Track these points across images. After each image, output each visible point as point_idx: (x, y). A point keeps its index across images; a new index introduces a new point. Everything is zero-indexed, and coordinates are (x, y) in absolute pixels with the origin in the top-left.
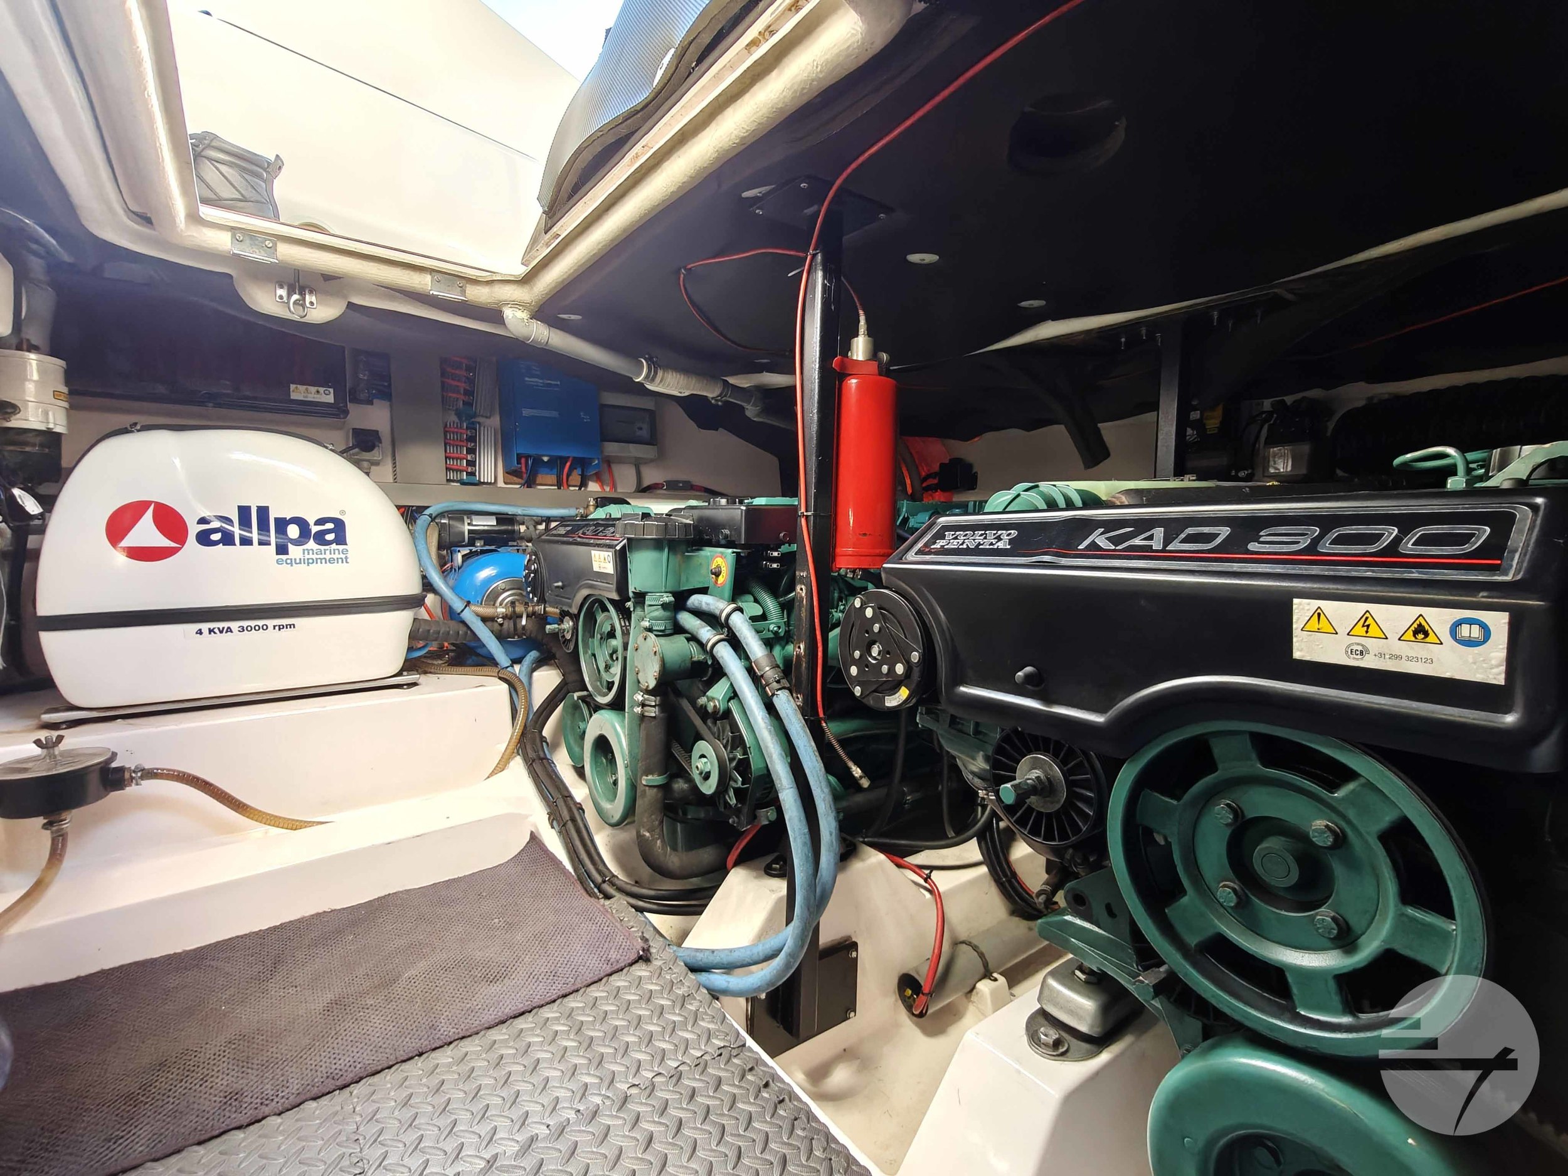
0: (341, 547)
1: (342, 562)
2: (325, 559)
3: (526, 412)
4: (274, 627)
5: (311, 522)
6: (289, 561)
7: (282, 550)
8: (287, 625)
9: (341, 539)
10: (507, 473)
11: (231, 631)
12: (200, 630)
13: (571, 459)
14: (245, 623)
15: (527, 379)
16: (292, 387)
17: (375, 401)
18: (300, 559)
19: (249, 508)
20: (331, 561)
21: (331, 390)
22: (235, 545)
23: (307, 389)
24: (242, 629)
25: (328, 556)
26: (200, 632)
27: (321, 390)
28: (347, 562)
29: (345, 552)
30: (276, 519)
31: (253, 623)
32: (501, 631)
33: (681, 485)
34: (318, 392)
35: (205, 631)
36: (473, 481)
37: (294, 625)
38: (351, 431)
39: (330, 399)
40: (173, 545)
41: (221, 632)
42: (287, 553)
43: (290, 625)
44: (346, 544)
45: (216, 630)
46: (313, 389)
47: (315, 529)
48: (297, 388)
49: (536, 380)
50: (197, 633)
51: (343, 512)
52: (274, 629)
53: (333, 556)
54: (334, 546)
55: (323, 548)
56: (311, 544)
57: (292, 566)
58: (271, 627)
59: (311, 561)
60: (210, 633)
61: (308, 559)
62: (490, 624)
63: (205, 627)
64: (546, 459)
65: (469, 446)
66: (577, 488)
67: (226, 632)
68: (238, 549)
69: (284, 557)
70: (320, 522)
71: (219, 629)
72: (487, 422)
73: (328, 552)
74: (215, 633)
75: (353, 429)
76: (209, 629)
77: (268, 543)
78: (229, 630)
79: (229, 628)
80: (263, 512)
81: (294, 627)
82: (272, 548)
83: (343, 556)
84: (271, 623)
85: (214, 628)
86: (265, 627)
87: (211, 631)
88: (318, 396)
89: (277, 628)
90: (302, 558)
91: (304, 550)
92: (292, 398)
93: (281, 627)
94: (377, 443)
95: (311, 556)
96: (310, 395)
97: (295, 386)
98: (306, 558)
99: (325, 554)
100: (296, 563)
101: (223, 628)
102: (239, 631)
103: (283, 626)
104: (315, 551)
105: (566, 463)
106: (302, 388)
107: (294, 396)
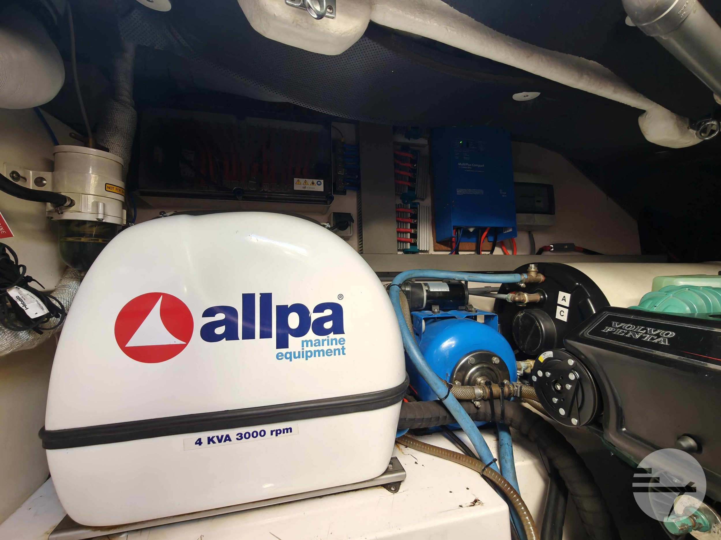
0: (338, 336)
1: (339, 354)
2: (323, 351)
3: (460, 192)
4: (272, 432)
5: (311, 309)
6: (288, 356)
7: (282, 343)
8: (284, 430)
9: (338, 329)
10: (437, 242)
11: (230, 440)
12: (200, 440)
13: (488, 229)
14: (243, 430)
15: (460, 164)
16: (296, 180)
17: (348, 192)
18: (299, 352)
19: (253, 296)
20: (328, 353)
21: (322, 181)
22: (238, 339)
23: (305, 182)
24: (241, 437)
25: (325, 348)
26: (199, 442)
27: (315, 181)
28: (344, 354)
29: (342, 341)
30: (278, 307)
31: (251, 429)
32: (477, 413)
33: (566, 247)
34: (313, 183)
35: (205, 441)
36: (414, 250)
37: (291, 429)
38: (332, 214)
39: (321, 188)
40: (178, 342)
41: (220, 441)
42: (287, 346)
43: (287, 429)
44: (343, 333)
45: (215, 439)
46: (310, 181)
47: (314, 316)
48: (298, 180)
49: (467, 164)
50: (196, 443)
51: (341, 297)
52: (272, 434)
53: (330, 347)
54: (332, 336)
55: (321, 338)
56: (311, 335)
57: (291, 360)
58: (268, 433)
59: (309, 354)
60: (209, 443)
61: (307, 352)
62: (466, 404)
63: (204, 436)
64: (471, 230)
65: (413, 222)
66: (489, 253)
67: (225, 441)
68: (241, 343)
69: (284, 351)
70: (319, 308)
71: (218, 437)
72: (422, 203)
73: (325, 342)
74: (214, 442)
75: (334, 213)
76: (209, 438)
77: (269, 336)
78: (228, 438)
79: (228, 436)
80: (266, 298)
81: (291, 431)
82: (273, 340)
83: (339, 346)
84: (268, 428)
85: (213, 437)
86: (262, 433)
87: (210, 440)
88: (313, 186)
89: (274, 433)
90: (301, 351)
91: (303, 342)
92: (295, 189)
93: (278, 432)
94: (349, 223)
95: (309, 348)
96: (307, 186)
97: (297, 179)
98: (305, 350)
99: (323, 345)
100: (295, 358)
101: (222, 436)
102: (237, 439)
103: (280, 430)
104: (314, 343)
105: (484, 232)
106: (302, 180)
107: (297, 187)
